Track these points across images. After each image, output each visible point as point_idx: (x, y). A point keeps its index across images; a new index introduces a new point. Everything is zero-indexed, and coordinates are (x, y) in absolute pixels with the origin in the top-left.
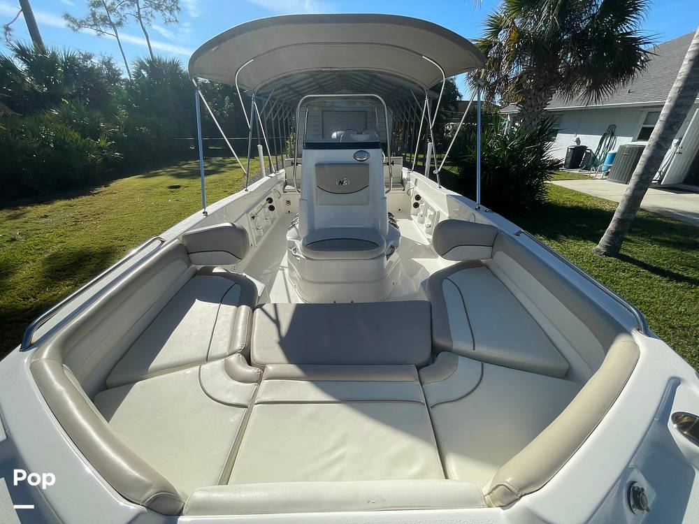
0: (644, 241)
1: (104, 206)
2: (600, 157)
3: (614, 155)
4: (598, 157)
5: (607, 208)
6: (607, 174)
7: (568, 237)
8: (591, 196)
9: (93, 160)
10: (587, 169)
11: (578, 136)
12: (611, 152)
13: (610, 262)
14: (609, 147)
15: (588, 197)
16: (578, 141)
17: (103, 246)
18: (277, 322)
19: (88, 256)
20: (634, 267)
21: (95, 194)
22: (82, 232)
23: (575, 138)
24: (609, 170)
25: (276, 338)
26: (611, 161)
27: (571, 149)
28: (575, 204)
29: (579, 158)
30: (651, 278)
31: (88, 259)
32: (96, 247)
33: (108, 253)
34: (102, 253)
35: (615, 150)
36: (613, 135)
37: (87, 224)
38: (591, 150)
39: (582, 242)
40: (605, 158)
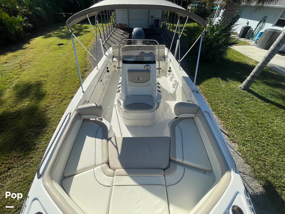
0: (260, 82)
1: (31, 57)
2: (255, 33)
3: (262, 33)
4: (254, 33)
5: (251, 63)
6: (256, 43)
7: (230, 79)
8: (246, 56)
9: (18, 29)
10: (248, 38)
11: (249, 20)
12: (261, 31)
13: (244, 93)
14: (261, 28)
15: (244, 57)
16: (248, 23)
17: (36, 80)
18: (116, 147)
19: (31, 86)
20: (252, 96)
21: (25, 48)
22: (25, 72)
23: (247, 21)
24: (257, 41)
25: (117, 156)
26: (259, 37)
27: (244, 28)
28: (238, 60)
29: (246, 33)
30: (257, 100)
31: (32, 87)
32: (33, 81)
33: (40, 84)
34: (37, 85)
35: (263, 31)
36: (264, 22)
37: (26, 67)
38: (252, 29)
39: (236, 82)
40: (257, 34)
